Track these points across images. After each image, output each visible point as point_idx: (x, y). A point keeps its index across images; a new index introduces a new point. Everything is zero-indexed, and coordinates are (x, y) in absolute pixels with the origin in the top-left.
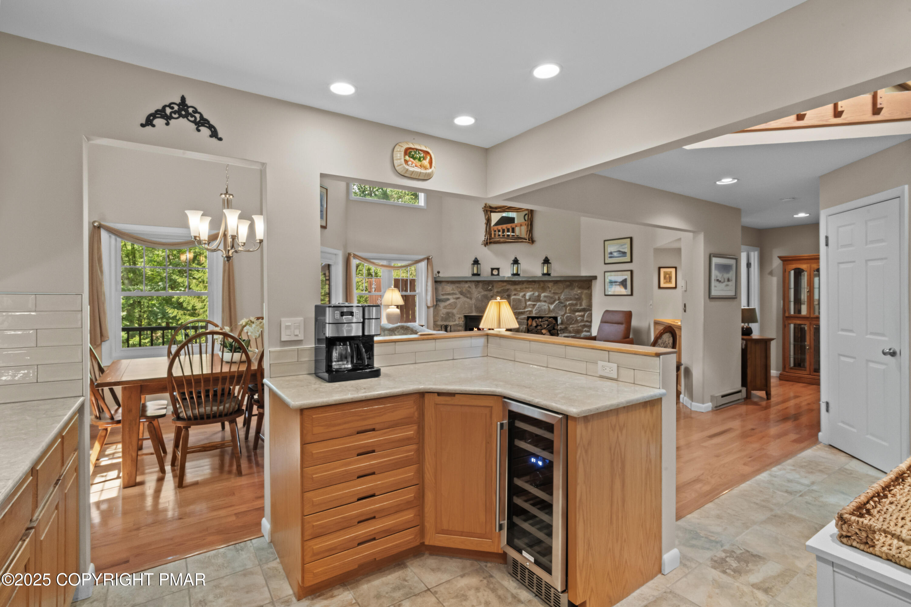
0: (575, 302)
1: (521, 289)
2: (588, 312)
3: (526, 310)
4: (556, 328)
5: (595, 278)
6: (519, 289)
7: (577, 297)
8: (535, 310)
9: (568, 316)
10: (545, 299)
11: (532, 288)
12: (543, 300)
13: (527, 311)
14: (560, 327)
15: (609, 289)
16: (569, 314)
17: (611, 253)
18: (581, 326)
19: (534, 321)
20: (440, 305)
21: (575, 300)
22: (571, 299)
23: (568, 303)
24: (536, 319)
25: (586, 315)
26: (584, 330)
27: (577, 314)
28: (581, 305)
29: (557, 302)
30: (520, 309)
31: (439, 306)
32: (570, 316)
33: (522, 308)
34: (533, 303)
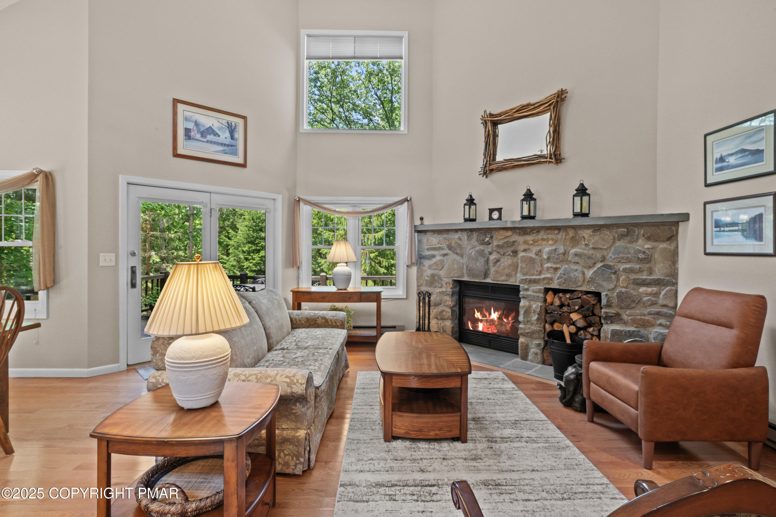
0: (637, 266)
1: (534, 241)
2: (668, 288)
3: (543, 276)
4: (596, 312)
5: (685, 217)
6: (531, 242)
7: (641, 256)
8: (558, 279)
9: (621, 292)
10: (577, 259)
11: (552, 239)
12: (573, 261)
13: (544, 279)
14: (605, 312)
15: (716, 241)
16: (623, 290)
17: (722, 159)
18: (650, 314)
19: (556, 296)
20: (424, 263)
21: (638, 263)
22: (629, 261)
23: (622, 267)
24: (561, 295)
25: (663, 293)
26: (659, 322)
27: (642, 289)
28: (651, 272)
29: (599, 265)
30: (533, 275)
31: (424, 266)
32: (627, 292)
33: (536, 273)
34: (554, 266)
